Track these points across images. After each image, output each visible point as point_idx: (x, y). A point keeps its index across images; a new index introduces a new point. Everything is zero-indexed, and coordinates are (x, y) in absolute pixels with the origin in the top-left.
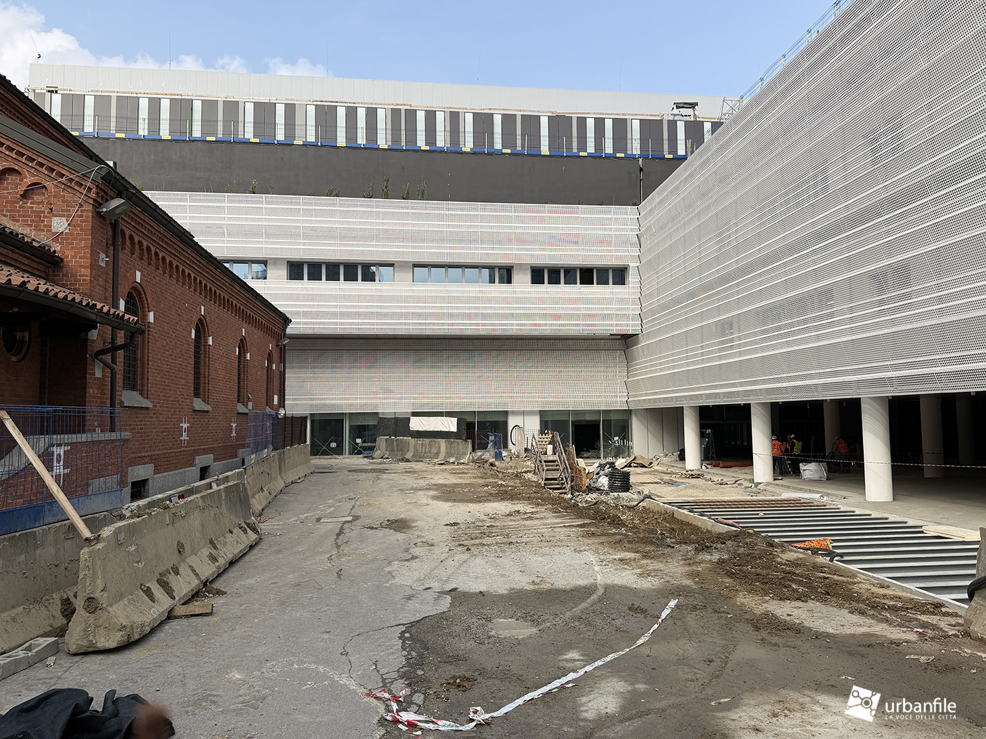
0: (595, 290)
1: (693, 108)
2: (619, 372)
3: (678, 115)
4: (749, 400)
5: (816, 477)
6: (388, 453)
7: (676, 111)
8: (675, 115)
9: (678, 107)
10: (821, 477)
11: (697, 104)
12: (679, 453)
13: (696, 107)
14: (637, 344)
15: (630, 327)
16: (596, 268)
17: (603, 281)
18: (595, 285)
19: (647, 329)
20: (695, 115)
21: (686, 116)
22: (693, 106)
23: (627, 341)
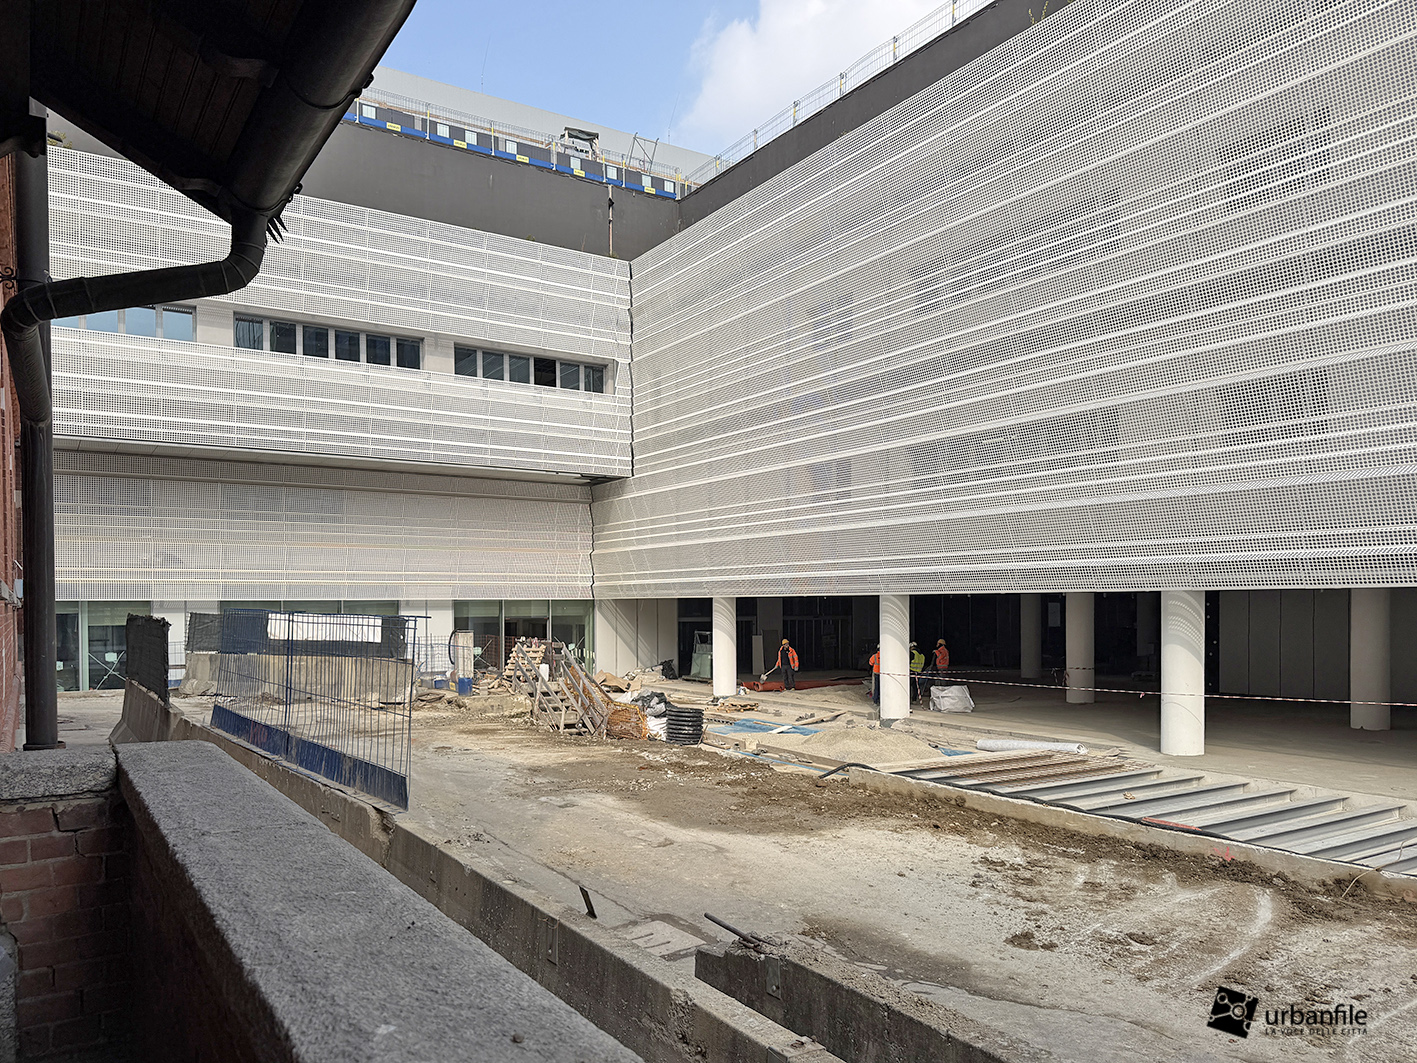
0: (556, 397)
1: (591, 141)
2: (581, 540)
3: (571, 148)
4: (878, 590)
5: (960, 707)
6: (215, 683)
7: (567, 140)
8: (566, 147)
9: (570, 136)
10: (966, 708)
11: (596, 136)
12: (661, 667)
13: (596, 141)
14: (619, 495)
15: (614, 464)
16: (559, 359)
17: (571, 383)
18: (558, 387)
19: (641, 470)
20: (594, 152)
21: (581, 151)
22: (591, 137)
23: (597, 488)
